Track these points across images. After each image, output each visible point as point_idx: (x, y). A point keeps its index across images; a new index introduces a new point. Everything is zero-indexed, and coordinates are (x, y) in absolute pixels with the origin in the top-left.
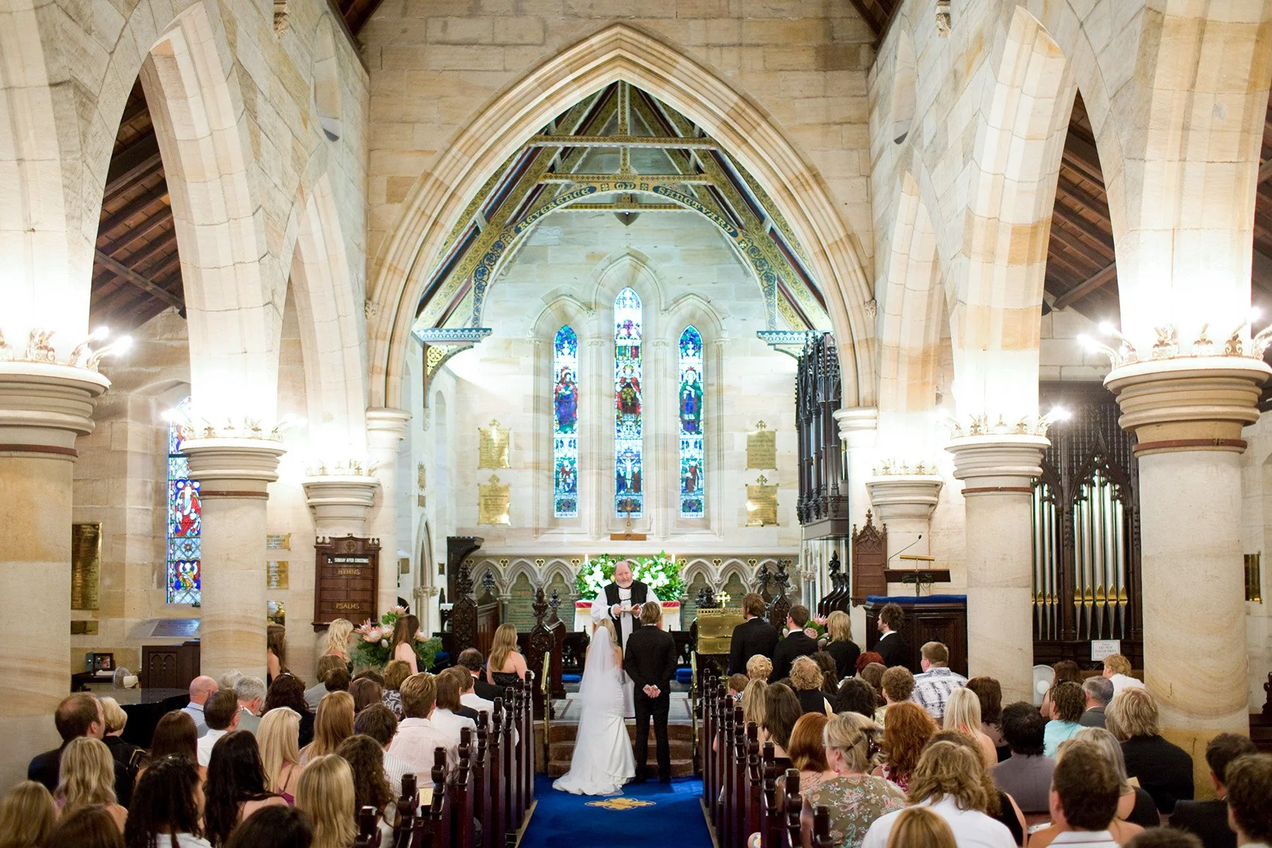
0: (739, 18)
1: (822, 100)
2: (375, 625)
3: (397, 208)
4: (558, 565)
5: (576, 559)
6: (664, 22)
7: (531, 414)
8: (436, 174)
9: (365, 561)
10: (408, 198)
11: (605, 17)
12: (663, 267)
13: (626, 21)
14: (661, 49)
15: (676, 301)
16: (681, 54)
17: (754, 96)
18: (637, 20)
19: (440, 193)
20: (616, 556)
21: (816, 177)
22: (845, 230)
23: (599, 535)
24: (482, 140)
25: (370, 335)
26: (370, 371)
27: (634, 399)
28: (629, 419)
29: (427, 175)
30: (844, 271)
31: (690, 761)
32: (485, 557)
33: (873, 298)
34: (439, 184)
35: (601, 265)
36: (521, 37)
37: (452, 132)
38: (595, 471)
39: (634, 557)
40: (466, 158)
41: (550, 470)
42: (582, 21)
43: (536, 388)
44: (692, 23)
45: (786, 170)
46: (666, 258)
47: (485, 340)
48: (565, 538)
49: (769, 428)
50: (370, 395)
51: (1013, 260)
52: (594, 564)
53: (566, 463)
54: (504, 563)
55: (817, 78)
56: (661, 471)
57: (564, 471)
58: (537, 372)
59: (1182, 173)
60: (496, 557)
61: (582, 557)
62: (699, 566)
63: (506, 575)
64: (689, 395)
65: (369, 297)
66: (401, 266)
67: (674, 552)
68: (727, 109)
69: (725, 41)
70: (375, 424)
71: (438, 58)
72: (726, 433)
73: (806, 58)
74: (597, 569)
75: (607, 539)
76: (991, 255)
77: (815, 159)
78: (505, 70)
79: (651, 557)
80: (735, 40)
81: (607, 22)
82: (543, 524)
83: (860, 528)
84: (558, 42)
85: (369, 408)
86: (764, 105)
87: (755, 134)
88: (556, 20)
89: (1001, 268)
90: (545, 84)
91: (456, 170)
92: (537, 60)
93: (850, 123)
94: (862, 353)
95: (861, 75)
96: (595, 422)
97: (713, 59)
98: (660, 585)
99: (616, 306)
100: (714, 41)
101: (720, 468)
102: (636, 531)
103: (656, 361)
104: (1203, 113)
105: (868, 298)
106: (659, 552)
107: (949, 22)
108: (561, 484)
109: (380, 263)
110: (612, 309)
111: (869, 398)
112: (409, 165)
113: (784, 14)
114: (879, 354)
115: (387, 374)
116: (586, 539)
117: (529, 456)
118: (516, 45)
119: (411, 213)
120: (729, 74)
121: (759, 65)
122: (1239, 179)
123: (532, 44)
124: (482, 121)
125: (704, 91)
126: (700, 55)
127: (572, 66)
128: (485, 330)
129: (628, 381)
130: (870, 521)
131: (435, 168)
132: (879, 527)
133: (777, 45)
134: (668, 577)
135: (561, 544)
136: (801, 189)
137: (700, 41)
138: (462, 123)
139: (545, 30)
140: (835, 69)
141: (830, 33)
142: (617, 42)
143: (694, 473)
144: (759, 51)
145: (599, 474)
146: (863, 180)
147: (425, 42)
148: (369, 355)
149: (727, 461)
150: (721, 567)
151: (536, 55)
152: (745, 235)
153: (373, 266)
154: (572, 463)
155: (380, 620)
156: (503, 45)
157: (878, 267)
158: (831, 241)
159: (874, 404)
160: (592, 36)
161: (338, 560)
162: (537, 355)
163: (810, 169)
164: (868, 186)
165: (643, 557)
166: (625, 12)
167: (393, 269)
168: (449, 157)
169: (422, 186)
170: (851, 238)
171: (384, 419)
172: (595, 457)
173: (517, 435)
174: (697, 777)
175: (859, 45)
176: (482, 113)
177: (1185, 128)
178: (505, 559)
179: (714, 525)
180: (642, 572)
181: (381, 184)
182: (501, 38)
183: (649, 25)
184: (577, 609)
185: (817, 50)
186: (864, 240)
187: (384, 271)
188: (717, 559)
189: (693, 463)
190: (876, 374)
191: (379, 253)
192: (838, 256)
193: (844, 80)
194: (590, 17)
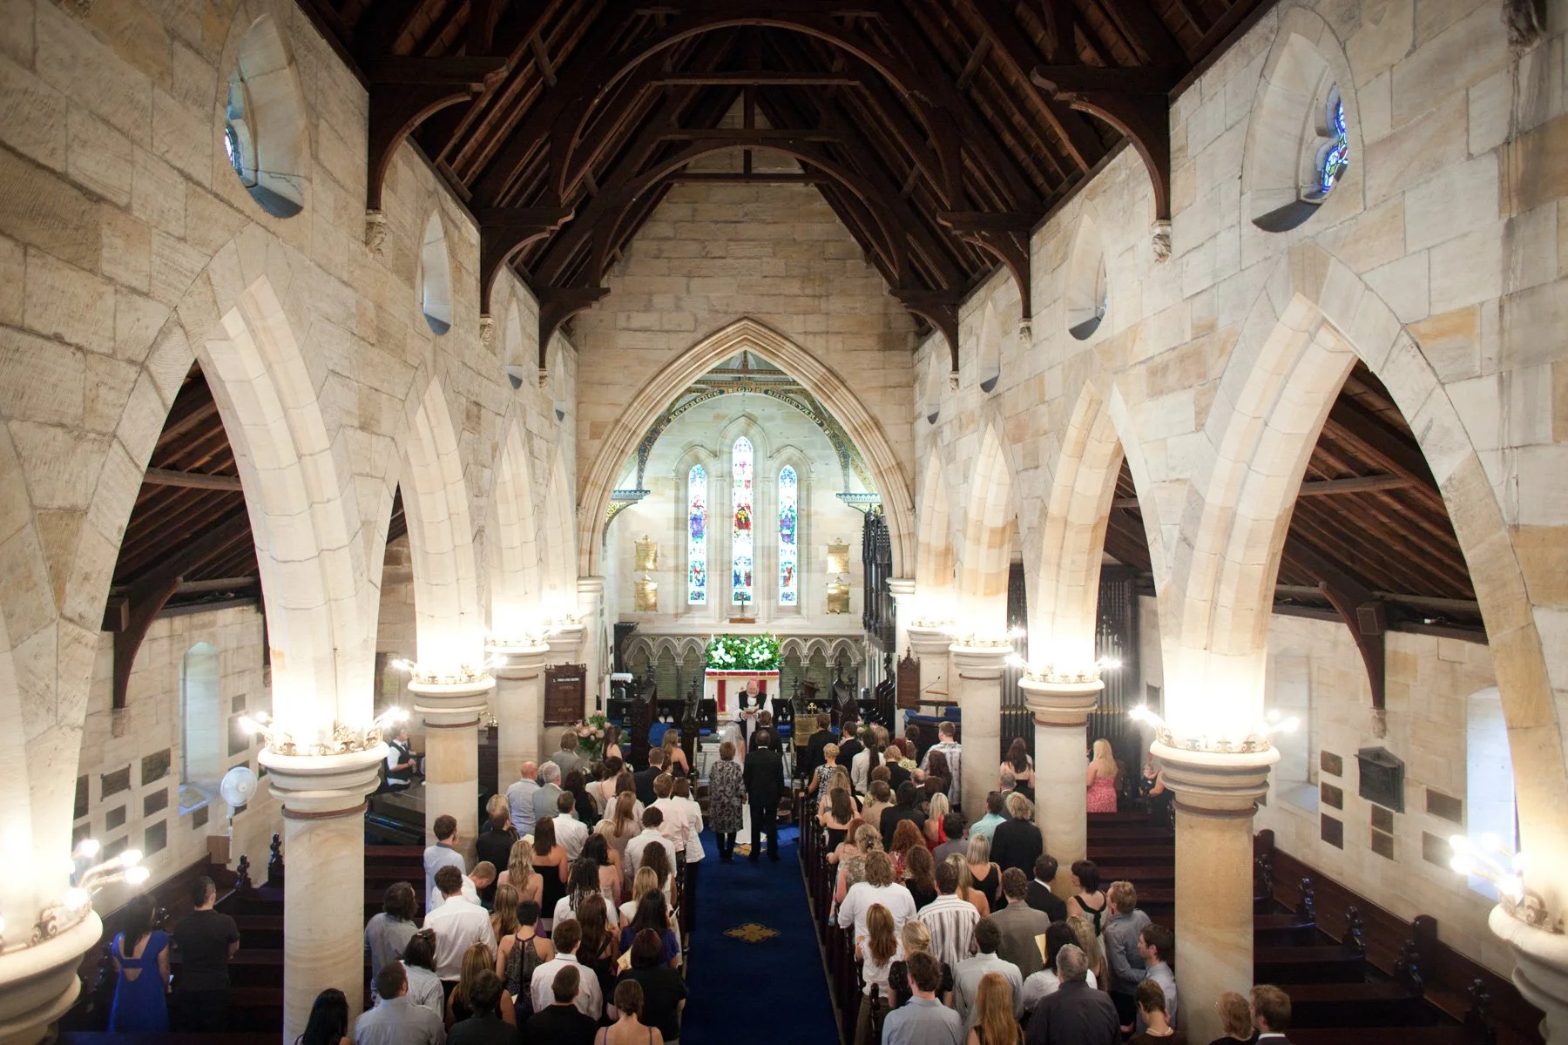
0: (827, 314)
1: (882, 371)
2: (584, 724)
3: (597, 443)
4: (692, 641)
5: (705, 637)
6: (777, 316)
7: (673, 531)
8: (623, 421)
9: (577, 679)
10: (605, 436)
11: (736, 312)
12: (768, 425)
13: (750, 316)
14: (774, 336)
15: (778, 451)
16: (787, 339)
17: (836, 368)
18: (759, 315)
19: (625, 433)
20: (734, 635)
21: (877, 424)
22: (896, 460)
23: (721, 618)
24: (654, 396)
25: (579, 528)
26: (580, 552)
27: (747, 519)
28: (743, 532)
29: (617, 421)
30: (894, 488)
31: (789, 812)
32: (640, 635)
33: (914, 507)
34: (625, 427)
35: (724, 423)
36: (680, 326)
37: (634, 391)
38: (718, 573)
39: (747, 636)
40: (643, 409)
41: (686, 570)
42: (721, 315)
43: (677, 512)
44: (795, 317)
45: (857, 418)
46: (771, 418)
47: (646, 498)
48: (697, 621)
49: (844, 543)
50: (579, 568)
51: (990, 546)
52: (718, 642)
53: (697, 565)
54: (654, 639)
55: (879, 355)
56: (766, 574)
57: (696, 571)
58: (677, 500)
59: (1057, 589)
60: (648, 636)
61: (709, 636)
62: (793, 643)
63: (655, 648)
64: (787, 516)
65: (578, 505)
66: (600, 482)
67: (775, 632)
68: (818, 377)
69: (817, 330)
70: (584, 588)
71: (624, 340)
72: (813, 546)
73: (871, 342)
74: (720, 646)
75: (727, 622)
76: (978, 541)
77: (876, 411)
78: (669, 349)
79: (758, 636)
80: (823, 329)
81: (738, 316)
82: (681, 610)
83: (903, 658)
84: (705, 329)
85: (580, 578)
86: (843, 374)
87: (836, 394)
88: (703, 315)
89: (983, 549)
90: (696, 358)
91: (636, 417)
92: (690, 343)
93: (900, 386)
94: (906, 543)
95: (909, 353)
96: (718, 538)
97: (808, 343)
98: (766, 659)
99: (734, 450)
100: (809, 329)
101: (809, 571)
102: (748, 615)
103: (763, 493)
104: (1066, 562)
105: (910, 507)
106: (764, 632)
107: (958, 385)
108: (694, 580)
109: (586, 480)
110: (731, 453)
111: (910, 573)
112: (605, 414)
113: (857, 311)
114: (917, 547)
115: (590, 553)
116: (712, 622)
117: (671, 563)
118: (676, 331)
119: (607, 447)
120: (819, 353)
121: (840, 346)
122: (1086, 592)
123: (687, 331)
124: (654, 384)
125: (802, 364)
126: (800, 339)
127: (714, 346)
128: (646, 492)
129: (743, 505)
130: (909, 655)
131: (622, 416)
132: (915, 660)
133: (852, 333)
134: (771, 652)
135: (693, 626)
136: (867, 432)
137: (801, 330)
138: (641, 385)
139: (696, 320)
140: (891, 349)
141: (888, 325)
142: (745, 329)
143: (790, 573)
144: (840, 337)
145: (722, 575)
146: (908, 426)
147: (615, 329)
148: (579, 540)
149: (813, 566)
150: (809, 644)
151: (689, 339)
152: (829, 425)
153: (581, 483)
154: (701, 565)
155: (588, 721)
156: (667, 332)
157: (917, 486)
158: (886, 466)
159: (913, 578)
160: (729, 325)
161: (560, 680)
162: (677, 488)
163: (872, 418)
164: (912, 430)
165: (752, 636)
166: (749, 309)
167: (595, 484)
168: (632, 409)
169: (614, 428)
170: (899, 465)
171: (588, 585)
172: (718, 562)
173: (663, 546)
174: (795, 824)
175: (908, 332)
176: (654, 379)
177: (1059, 565)
178: (654, 637)
179: (804, 611)
180: (752, 648)
181: (586, 426)
182: (666, 327)
183: (766, 318)
184: (706, 677)
185: (879, 336)
186: (908, 466)
187: (589, 486)
188: (806, 638)
189: (789, 566)
190: (914, 557)
191: (585, 474)
192: (890, 476)
193: (898, 357)
194: (726, 313)
